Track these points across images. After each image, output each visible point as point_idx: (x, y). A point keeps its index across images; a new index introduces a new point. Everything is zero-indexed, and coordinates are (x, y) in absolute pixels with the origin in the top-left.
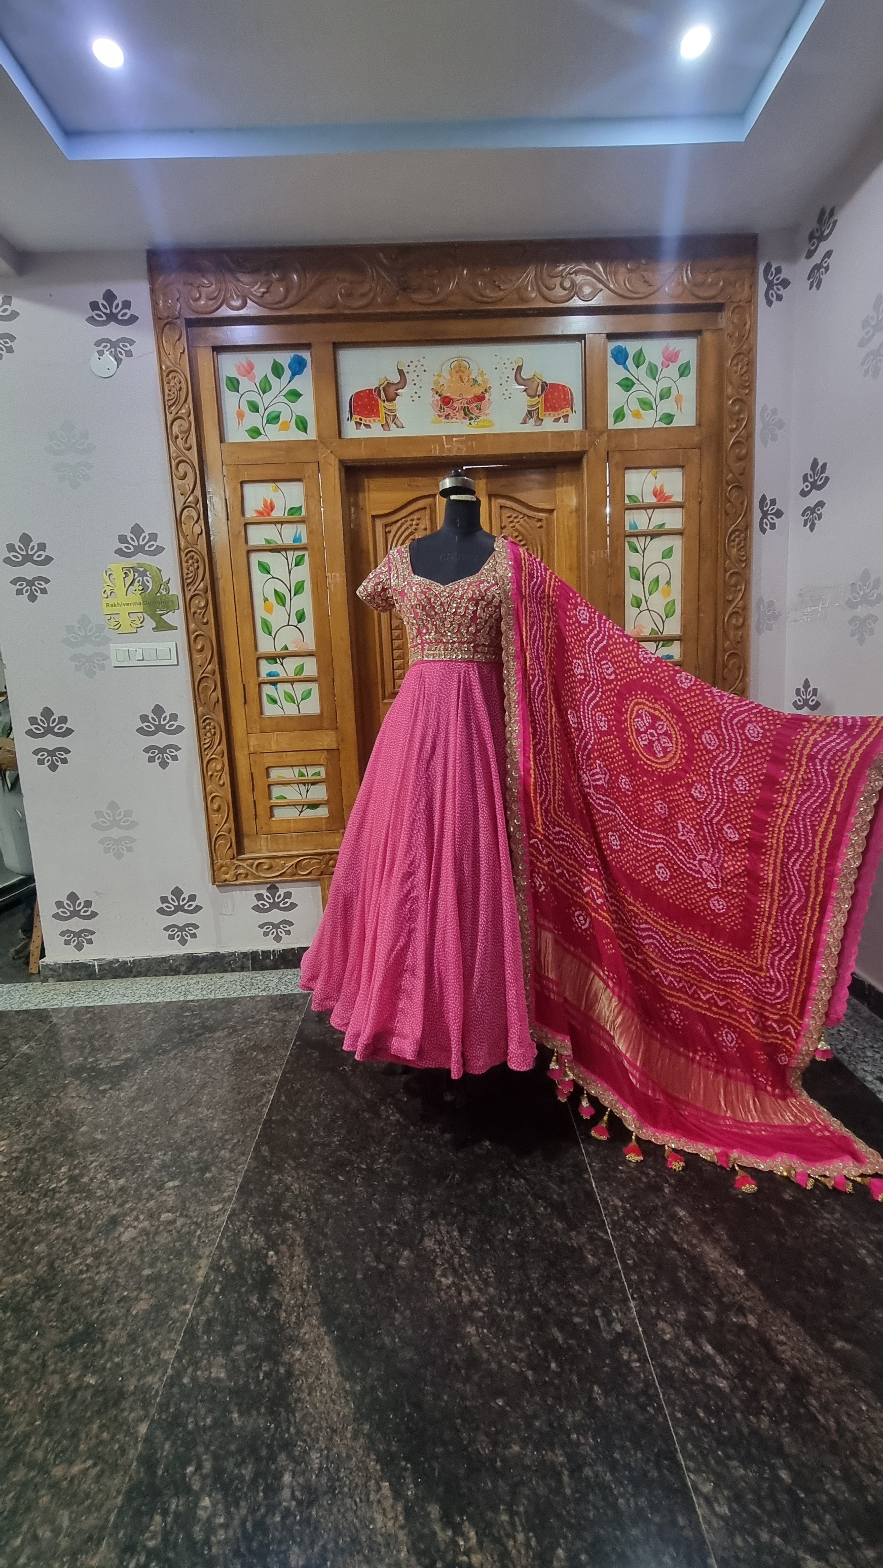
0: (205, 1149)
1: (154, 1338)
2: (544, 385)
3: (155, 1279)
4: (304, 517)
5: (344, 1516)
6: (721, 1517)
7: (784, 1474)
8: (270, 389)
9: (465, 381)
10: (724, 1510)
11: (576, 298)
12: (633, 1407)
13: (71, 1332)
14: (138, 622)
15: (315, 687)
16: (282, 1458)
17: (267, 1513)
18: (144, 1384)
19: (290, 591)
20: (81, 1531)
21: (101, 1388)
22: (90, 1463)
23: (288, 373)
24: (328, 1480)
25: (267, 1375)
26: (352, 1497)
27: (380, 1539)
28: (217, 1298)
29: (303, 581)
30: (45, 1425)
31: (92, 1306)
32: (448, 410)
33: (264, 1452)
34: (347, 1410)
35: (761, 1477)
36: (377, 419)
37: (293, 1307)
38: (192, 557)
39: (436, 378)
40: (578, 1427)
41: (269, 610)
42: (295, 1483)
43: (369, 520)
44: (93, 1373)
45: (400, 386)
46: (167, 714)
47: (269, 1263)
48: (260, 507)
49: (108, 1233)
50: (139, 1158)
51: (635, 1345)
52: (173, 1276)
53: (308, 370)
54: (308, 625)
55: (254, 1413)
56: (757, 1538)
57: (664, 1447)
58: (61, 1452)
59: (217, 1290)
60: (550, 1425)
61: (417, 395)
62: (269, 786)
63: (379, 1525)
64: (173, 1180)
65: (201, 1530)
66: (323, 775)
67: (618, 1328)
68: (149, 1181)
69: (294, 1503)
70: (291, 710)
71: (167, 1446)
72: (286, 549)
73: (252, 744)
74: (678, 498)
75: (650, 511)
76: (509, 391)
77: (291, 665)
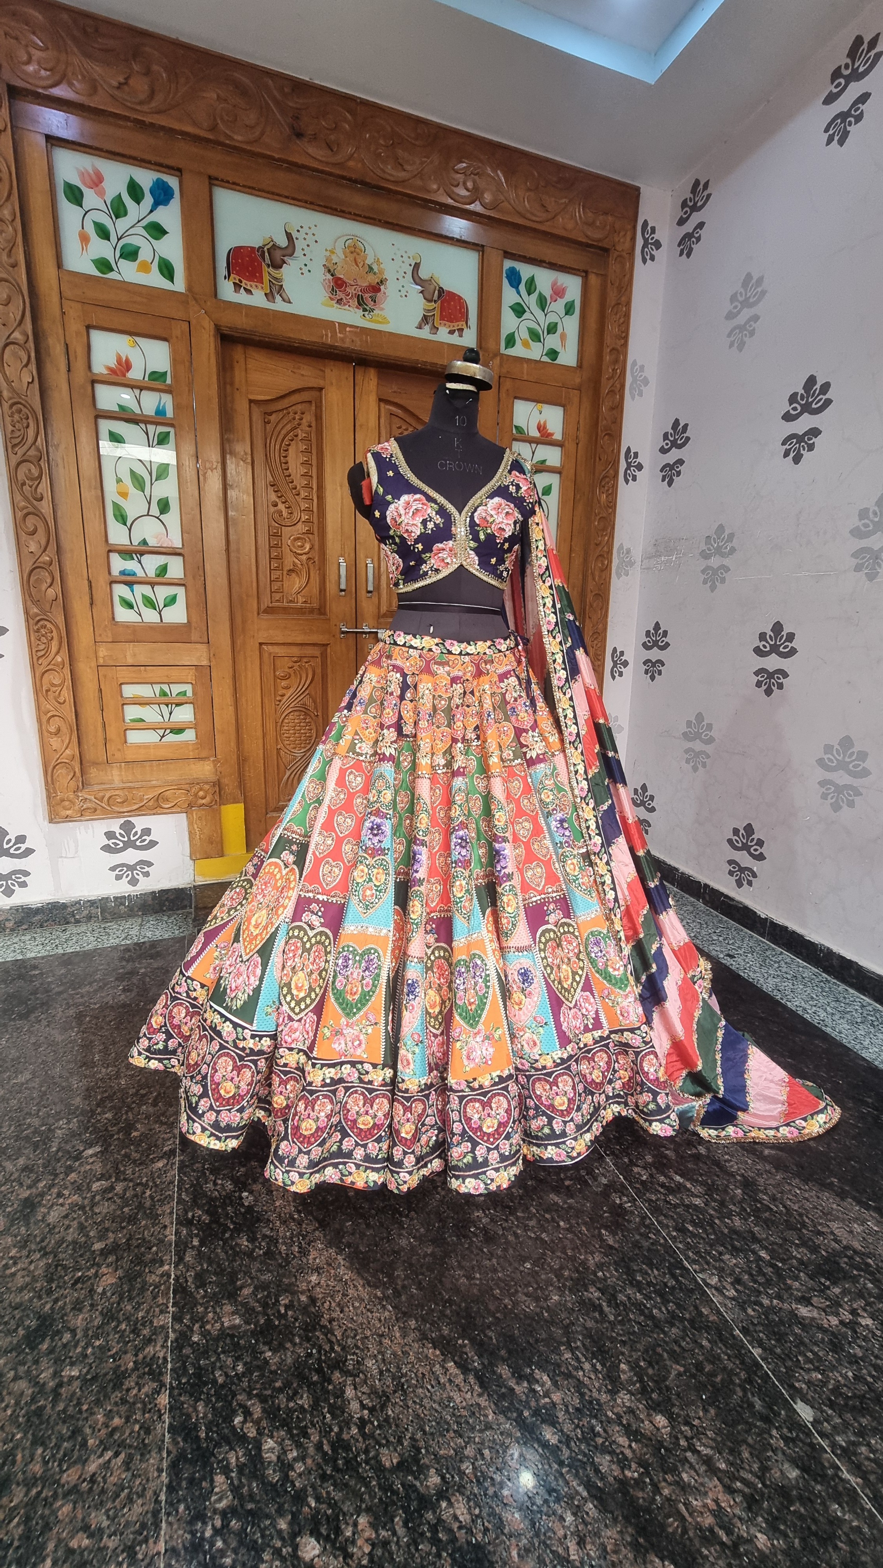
0: (120, 1108)
1: (137, 1309)
2: (441, 291)
3: (114, 1249)
4: (169, 386)
5: (421, 1406)
6: (733, 1299)
7: (763, 1254)
8: (126, 214)
9: (360, 265)
10: (732, 1293)
11: (477, 203)
12: (638, 1237)
13: (21, 1332)
15: (180, 592)
16: (337, 1376)
17: (341, 1429)
18: (144, 1358)
19: (151, 474)
20: (127, 1524)
21: (89, 1377)
22: (110, 1454)
23: (148, 200)
24: (393, 1380)
25: (287, 1307)
26: (422, 1387)
27: (465, 1413)
28: (199, 1251)
29: (168, 465)
30: (30, 1436)
31: (40, 1298)
32: (340, 295)
33: (315, 1378)
34: (387, 1313)
35: (749, 1261)
36: (259, 285)
37: (291, 1238)
38: (20, 411)
39: (328, 254)
40: (600, 1266)
41: (123, 494)
42: (360, 1394)
43: (246, 405)
44: (72, 1364)
45: (289, 251)
47: (246, 1204)
48: (113, 363)
49: (26, 1219)
50: (34, 1133)
51: (622, 1191)
52: (135, 1243)
53: (175, 204)
54: (173, 518)
55: (288, 1345)
56: (761, 1305)
57: (672, 1260)
58: (65, 1455)
59: (196, 1242)
60: (578, 1271)
61: (307, 269)
62: (122, 704)
63: (458, 1400)
64: (90, 1148)
65: (274, 1471)
66: (190, 693)
67: (604, 1181)
68: (60, 1154)
69: (366, 1412)
70: (150, 616)
71: (201, 1407)
72: (146, 422)
73: (100, 653)
74: (558, 436)
75: (534, 446)
76: (406, 288)
77: (152, 563)
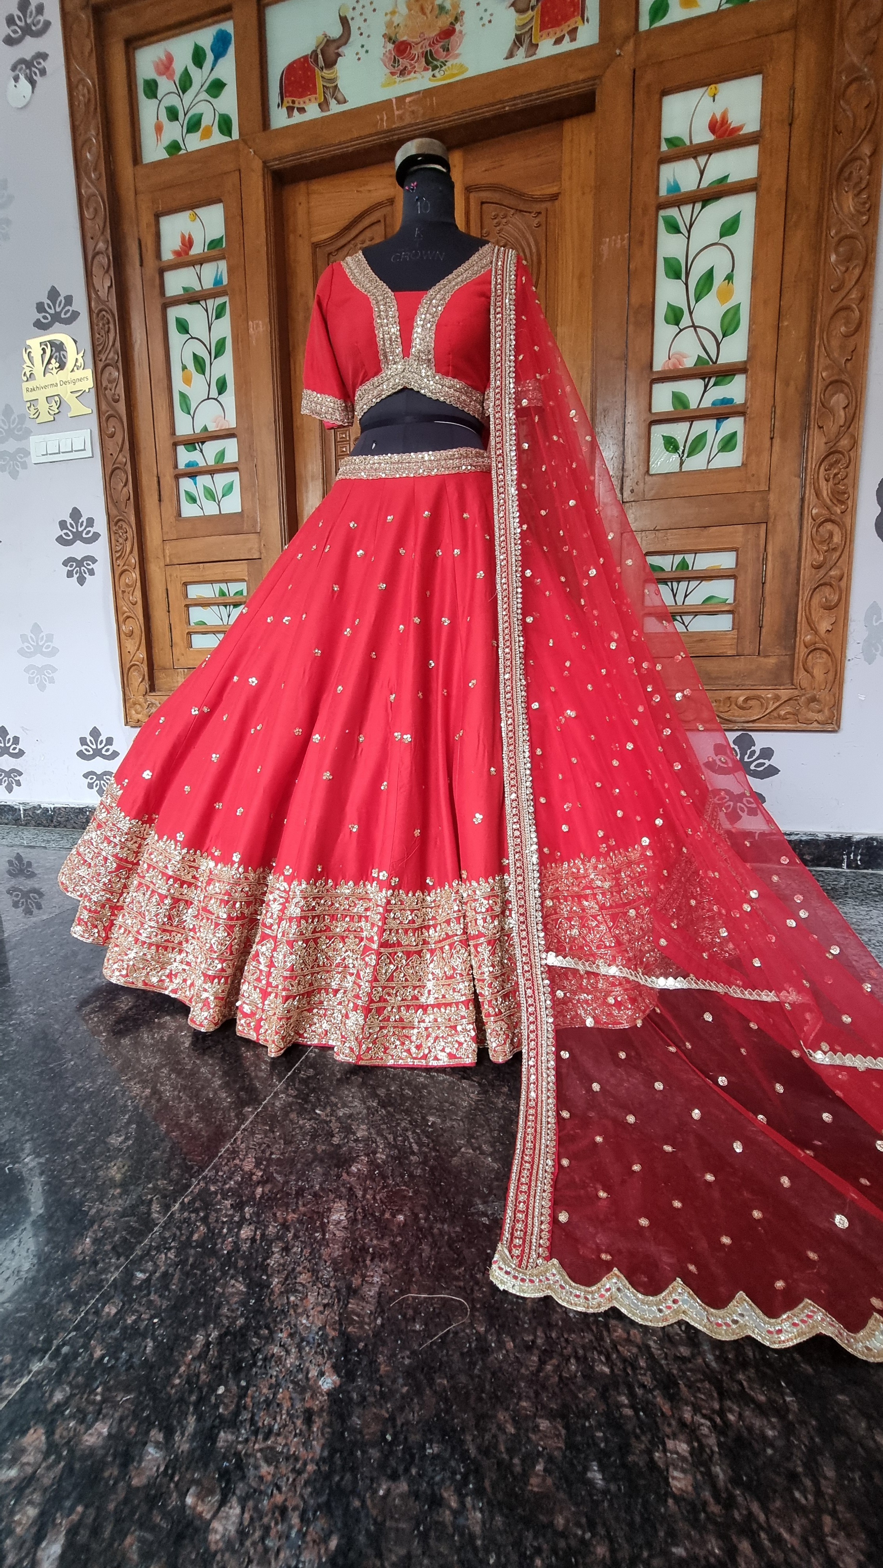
4: (225, 250)
8: (191, 85)
9: (428, 12)
14: (55, 408)
15: (234, 477)
19: (210, 353)
23: (210, 58)
29: (225, 338)
32: (403, 62)
36: (313, 97)
38: (103, 318)
39: (389, 17)
41: (187, 381)
45: (344, 40)
46: (84, 519)
48: (177, 245)
53: (231, 50)
54: (229, 396)
61: (364, 49)
62: (187, 606)
66: (245, 593)
70: (211, 509)
72: (206, 298)
73: (167, 552)
74: (752, 128)
75: (702, 160)
76: (489, 13)
77: (211, 449)
